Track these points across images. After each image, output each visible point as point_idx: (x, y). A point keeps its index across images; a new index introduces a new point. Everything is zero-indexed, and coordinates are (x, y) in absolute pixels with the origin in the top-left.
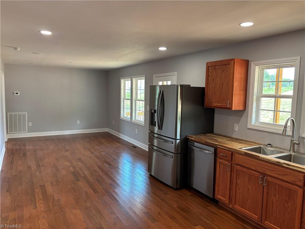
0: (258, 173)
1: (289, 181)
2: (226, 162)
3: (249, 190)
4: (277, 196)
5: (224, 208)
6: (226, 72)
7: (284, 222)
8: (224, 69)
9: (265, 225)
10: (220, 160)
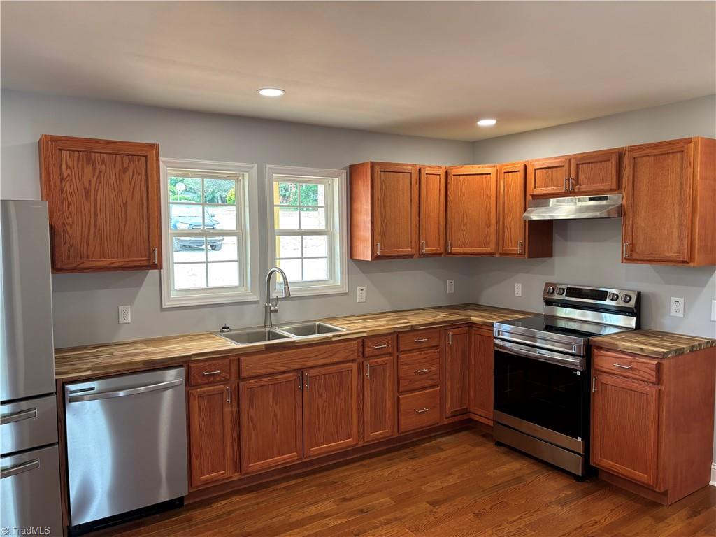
0: (291, 374)
1: (341, 360)
2: (216, 387)
3: (275, 415)
4: (324, 395)
5: (210, 499)
6: (136, 176)
7: (337, 428)
8: (126, 165)
9: (310, 457)
10: (199, 390)
